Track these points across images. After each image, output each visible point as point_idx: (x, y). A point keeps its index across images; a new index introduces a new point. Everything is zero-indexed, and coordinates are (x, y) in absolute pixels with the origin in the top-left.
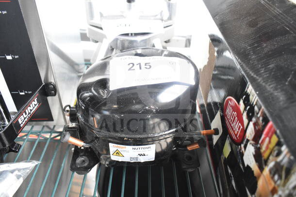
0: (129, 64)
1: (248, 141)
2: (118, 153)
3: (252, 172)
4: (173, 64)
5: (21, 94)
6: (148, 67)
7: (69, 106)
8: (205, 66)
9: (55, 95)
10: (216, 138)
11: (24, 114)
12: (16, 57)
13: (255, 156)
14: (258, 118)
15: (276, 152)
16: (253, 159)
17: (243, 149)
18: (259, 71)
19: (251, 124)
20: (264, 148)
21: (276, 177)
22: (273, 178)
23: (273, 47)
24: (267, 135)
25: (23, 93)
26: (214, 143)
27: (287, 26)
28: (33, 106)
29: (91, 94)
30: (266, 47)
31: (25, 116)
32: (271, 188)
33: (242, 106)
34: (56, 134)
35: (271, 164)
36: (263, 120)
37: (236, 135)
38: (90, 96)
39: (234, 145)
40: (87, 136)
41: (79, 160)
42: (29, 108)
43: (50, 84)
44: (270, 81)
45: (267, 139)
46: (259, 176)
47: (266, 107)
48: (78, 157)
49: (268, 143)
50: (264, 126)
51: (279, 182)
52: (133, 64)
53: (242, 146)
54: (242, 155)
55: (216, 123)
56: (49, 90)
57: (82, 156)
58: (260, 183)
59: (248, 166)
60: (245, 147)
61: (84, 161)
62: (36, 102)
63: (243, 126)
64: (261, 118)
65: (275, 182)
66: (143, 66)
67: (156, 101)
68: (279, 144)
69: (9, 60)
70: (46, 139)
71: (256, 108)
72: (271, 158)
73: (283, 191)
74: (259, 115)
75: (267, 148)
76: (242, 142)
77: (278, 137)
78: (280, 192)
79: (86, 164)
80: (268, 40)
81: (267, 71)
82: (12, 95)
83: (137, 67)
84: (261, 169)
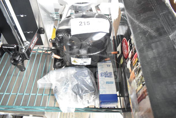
0: (80, 22)
1: (129, 58)
2: (75, 61)
3: (129, 71)
4: (100, 22)
5: (28, 33)
6: (88, 24)
7: (51, 39)
8: (117, 19)
9: (44, 33)
10: (118, 55)
11: (32, 44)
12: (25, 16)
13: (130, 65)
14: (133, 50)
15: (136, 64)
16: (130, 66)
17: (127, 61)
18: (137, 29)
19: (131, 52)
20: (133, 62)
21: (136, 73)
22: (135, 73)
23: (145, 17)
24: (135, 57)
25: (29, 33)
26: (118, 57)
27: (153, 6)
28: (35, 39)
29: (62, 35)
30: (142, 16)
31: (33, 44)
32: (134, 77)
33: (128, 44)
34: (45, 51)
35: (135, 68)
36: (134, 51)
37: (125, 55)
38: (62, 36)
39: (124, 59)
40: (61, 53)
41: (57, 63)
42: (34, 41)
43: (41, 28)
44: (140, 34)
45: (135, 59)
46: (131, 73)
47: (137, 46)
48: (56, 62)
49: (135, 60)
50: (134, 54)
51: (136, 75)
52: (82, 23)
53: (127, 60)
54: (127, 64)
55: (119, 48)
56: (41, 31)
57: (58, 62)
58: (131, 75)
59: (128, 68)
60: (128, 61)
61: (59, 64)
62: (36, 38)
63: (128, 52)
64: (134, 50)
65: (135, 75)
66: (86, 24)
67: (92, 40)
68: (138, 61)
69: (22, 17)
70: (40, 53)
71: (133, 46)
72: (135, 66)
73: (137, 78)
74: (133, 49)
75: (134, 62)
76: (127, 59)
77: (138, 59)
78: (136, 79)
79: (60, 65)
80: (144, 13)
81: (140, 29)
82: (24, 33)
83: (83, 24)
84: (132, 70)
